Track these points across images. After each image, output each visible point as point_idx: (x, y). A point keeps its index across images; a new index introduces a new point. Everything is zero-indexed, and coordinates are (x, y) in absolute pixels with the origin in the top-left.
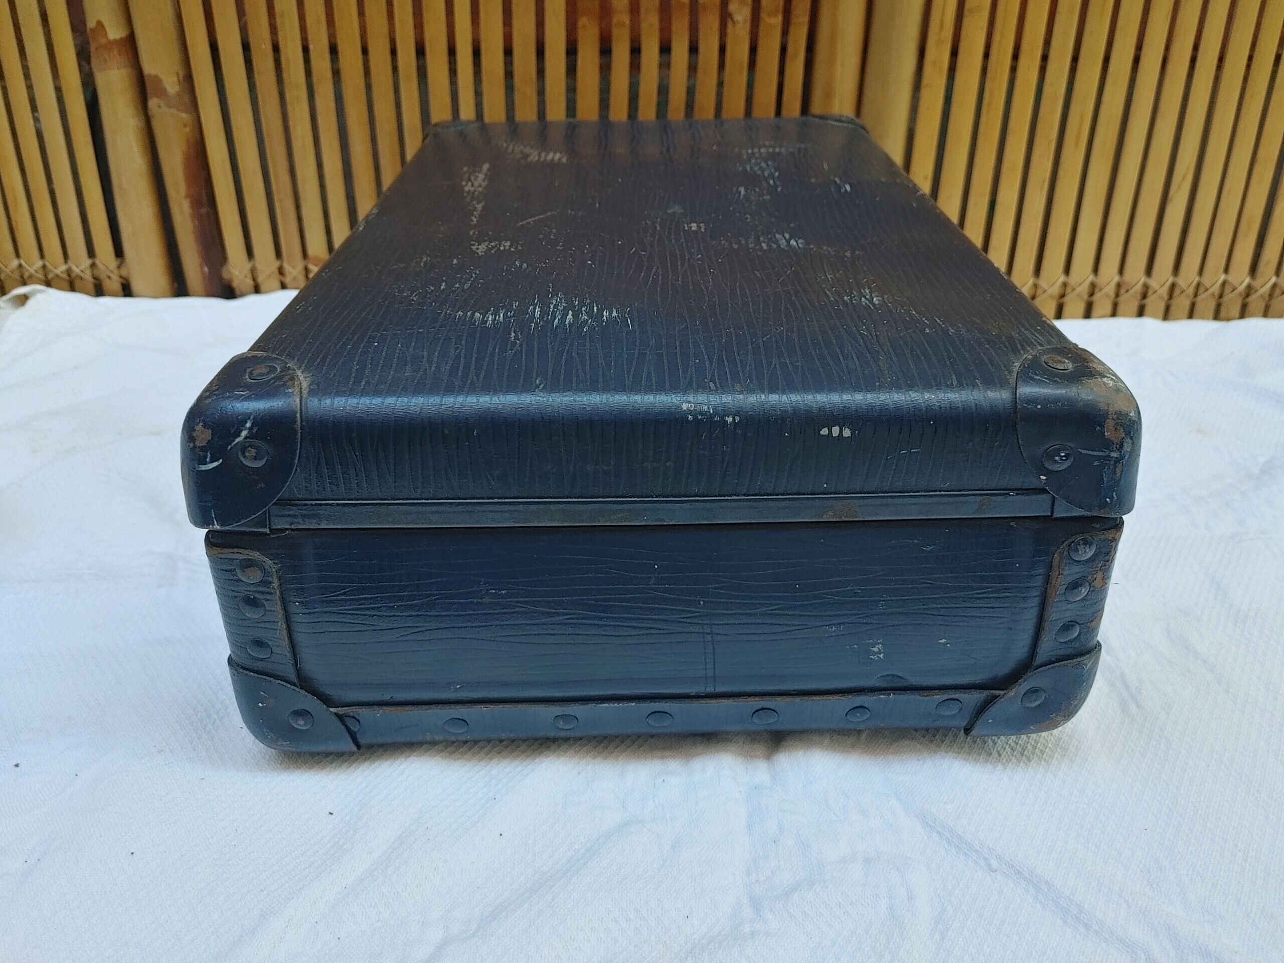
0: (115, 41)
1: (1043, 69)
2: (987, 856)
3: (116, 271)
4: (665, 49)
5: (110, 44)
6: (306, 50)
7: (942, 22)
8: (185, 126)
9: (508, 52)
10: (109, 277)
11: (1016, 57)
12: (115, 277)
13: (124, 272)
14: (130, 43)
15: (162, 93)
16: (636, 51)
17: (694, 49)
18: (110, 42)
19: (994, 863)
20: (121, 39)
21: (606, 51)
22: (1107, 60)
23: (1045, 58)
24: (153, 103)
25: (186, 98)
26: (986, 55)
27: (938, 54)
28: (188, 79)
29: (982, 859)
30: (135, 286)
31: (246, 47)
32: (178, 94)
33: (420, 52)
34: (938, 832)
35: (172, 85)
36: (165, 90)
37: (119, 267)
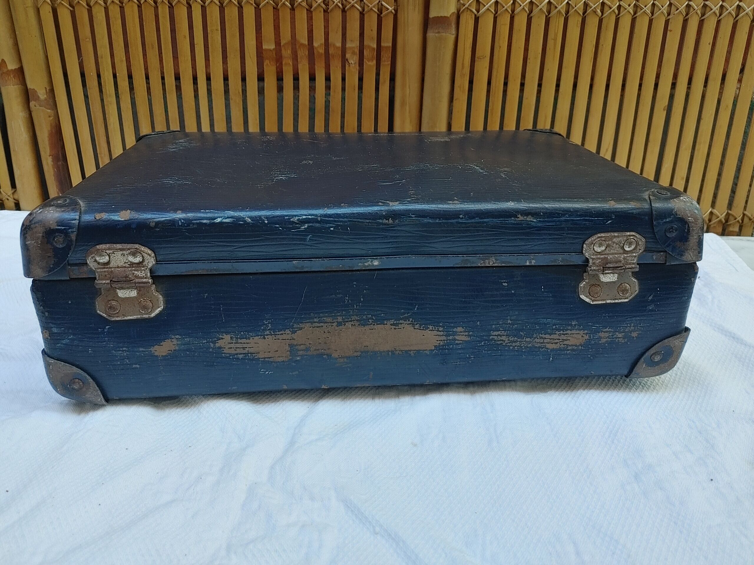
0: (12, 70)
1: (522, 90)
2: (374, 525)
3: (11, 196)
4: (312, 78)
5: (9, 72)
6: (115, 76)
7: (463, 64)
8: (50, 117)
9: (226, 79)
10: (8, 199)
11: (506, 84)
12: (11, 199)
13: (16, 197)
14: (21, 72)
15: (37, 99)
16: (296, 79)
17: (328, 79)
18: (8, 71)
19: (378, 529)
20: (15, 69)
21: (280, 79)
22: (558, 86)
23: (522, 85)
24: (32, 104)
25: (51, 101)
26: (489, 83)
27: (462, 82)
28: (52, 91)
29: (371, 527)
30: (22, 205)
31: (83, 75)
32: (46, 99)
33: (177, 78)
34: (352, 511)
35: (42, 94)
36: (39, 97)
37: (13, 193)
